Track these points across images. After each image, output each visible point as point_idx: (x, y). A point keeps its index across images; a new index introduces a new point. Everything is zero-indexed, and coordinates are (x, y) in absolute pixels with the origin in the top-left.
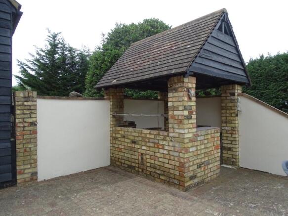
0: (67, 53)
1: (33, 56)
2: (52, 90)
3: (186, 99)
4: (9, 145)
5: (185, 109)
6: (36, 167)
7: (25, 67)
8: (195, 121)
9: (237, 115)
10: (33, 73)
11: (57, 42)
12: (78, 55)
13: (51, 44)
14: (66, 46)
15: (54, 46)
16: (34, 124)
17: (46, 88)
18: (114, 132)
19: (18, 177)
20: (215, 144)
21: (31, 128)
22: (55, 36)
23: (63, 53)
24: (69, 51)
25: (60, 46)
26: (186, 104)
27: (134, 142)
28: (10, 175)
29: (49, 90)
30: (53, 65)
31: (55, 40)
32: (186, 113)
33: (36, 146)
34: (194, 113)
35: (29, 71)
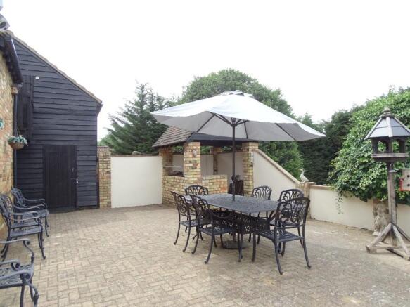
0: (155, 102)
1: (122, 110)
2: (139, 142)
3: (191, 156)
4: (95, 184)
5: (190, 162)
6: (110, 199)
7: (116, 120)
8: (200, 170)
9: (252, 166)
10: (122, 125)
11: (145, 92)
12: (166, 104)
13: (139, 96)
14: (154, 95)
15: (142, 97)
16: (109, 172)
17: (135, 140)
18: (164, 179)
19: (101, 203)
20: (222, 186)
21: (108, 175)
22: (142, 88)
23: (151, 103)
24: (158, 100)
25: (148, 96)
26: (191, 160)
27: (172, 186)
28: (96, 202)
29: (137, 142)
30: (141, 117)
31: (143, 91)
32: (191, 165)
33: (110, 186)
34: (199, 165)
35: (119, 123)
